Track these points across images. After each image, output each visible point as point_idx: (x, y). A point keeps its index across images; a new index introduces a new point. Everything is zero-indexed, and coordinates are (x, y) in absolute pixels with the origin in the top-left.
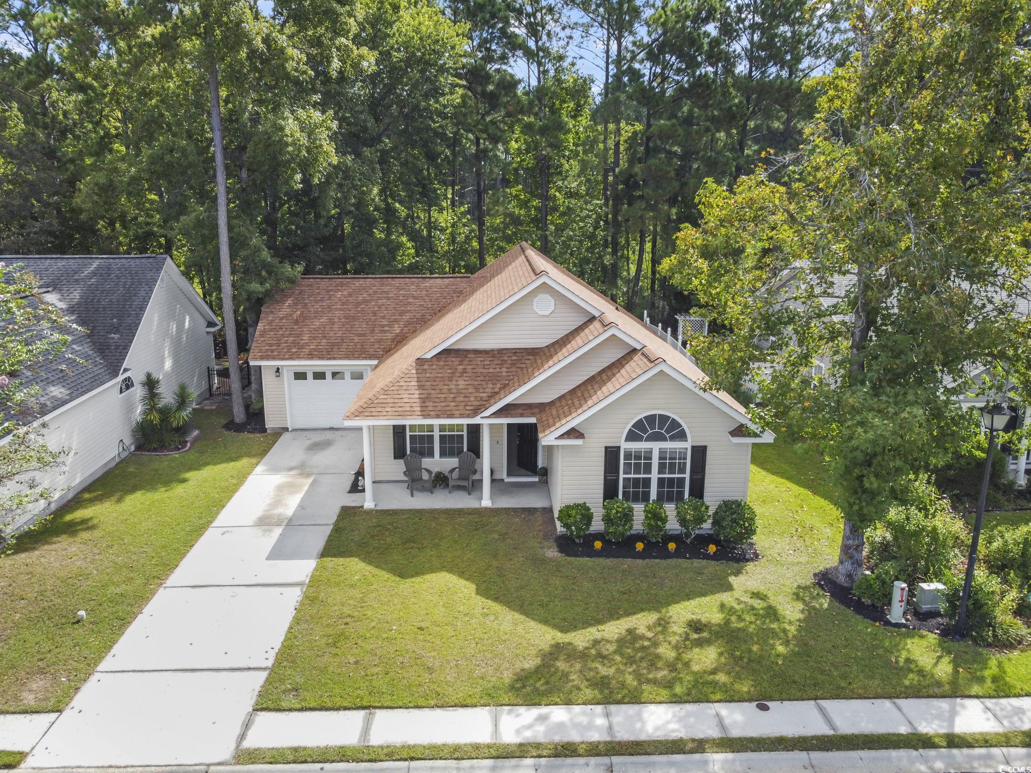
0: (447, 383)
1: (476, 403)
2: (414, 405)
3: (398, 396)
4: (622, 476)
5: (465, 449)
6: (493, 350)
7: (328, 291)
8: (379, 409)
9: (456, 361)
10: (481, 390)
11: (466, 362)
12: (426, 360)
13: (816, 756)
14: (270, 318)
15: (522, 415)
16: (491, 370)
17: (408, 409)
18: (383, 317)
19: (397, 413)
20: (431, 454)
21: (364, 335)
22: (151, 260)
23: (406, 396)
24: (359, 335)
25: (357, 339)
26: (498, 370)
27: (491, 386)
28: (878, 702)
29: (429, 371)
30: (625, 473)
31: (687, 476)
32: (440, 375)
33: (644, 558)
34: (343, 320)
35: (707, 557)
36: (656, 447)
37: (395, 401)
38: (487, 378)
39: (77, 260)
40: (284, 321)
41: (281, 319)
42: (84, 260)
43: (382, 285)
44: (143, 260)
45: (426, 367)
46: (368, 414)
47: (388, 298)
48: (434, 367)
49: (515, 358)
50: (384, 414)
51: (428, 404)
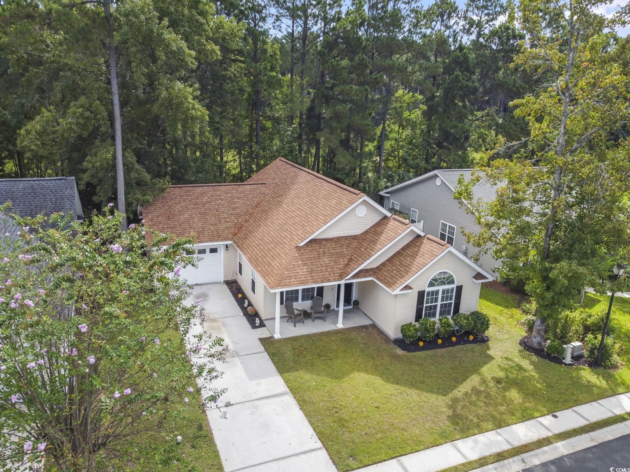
0: (318, 260)
1: (340, 272)
2: (307, 276)
3: (295, 271)
4: (425, 305)
5: (315, 295)
6: (334, 238)
7: (181, 196)
8: (289, 281)
9: (317, 246)
10: (338, 263)
11: (323, 247)
12: (301, 247)
13: (592, 434)
14: (150, 217)
15: (365, 277)
16: (338, 251)
17: (304, 279)
18: (223, 212)
19: (299, 282)
20: (297, 300)
21: (216, 225)
22: (63, 181)
23: (299, 271)
24: (212, 225)
25: (212, 228)
26: (341, 250)
27: (342, 260)
28: (592, 403)
29: (305, 254)
30: (426, 304)
31: (453, 301)
32: (312, 256)
33: (444, 347)
34: (199, 216)
35: (470, 342)
36: (441, 288)
37: (295, 274)
38: (338, 256)
39: (5, 183)
40: (160, 218)
41: (158, 217)
42: (10, 183)
43: (214, 191)
44: (57, 181)
45: (302, 251)
46: (283, 284)
47: (222, 200)
48: (307, 251)
49: (347, 242)
50: (292, 283)
51: (313, 274)
